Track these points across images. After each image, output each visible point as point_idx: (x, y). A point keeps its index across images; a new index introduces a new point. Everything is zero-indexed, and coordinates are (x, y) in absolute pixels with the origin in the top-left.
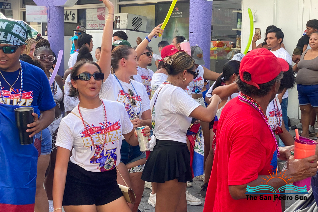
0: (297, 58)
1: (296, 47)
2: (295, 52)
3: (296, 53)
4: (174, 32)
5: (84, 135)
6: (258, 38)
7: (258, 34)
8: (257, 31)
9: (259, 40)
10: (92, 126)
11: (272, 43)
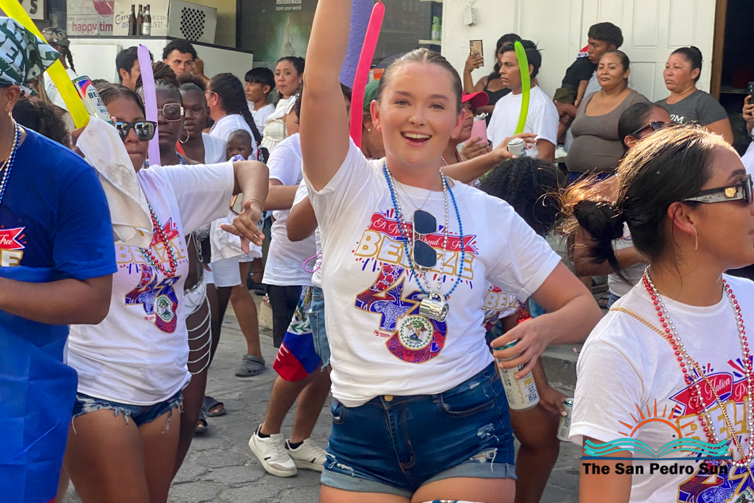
0: (564, 110)
1: (560, 86)
2: (560, 96)
3: (561, 98)
4: (283, 46)
5: (683, 407)
6: (475, 63)
7: (476, 54)
8: (475, 48)
9: (478, 68)
10: (707, 374)
11: (510, 75)
